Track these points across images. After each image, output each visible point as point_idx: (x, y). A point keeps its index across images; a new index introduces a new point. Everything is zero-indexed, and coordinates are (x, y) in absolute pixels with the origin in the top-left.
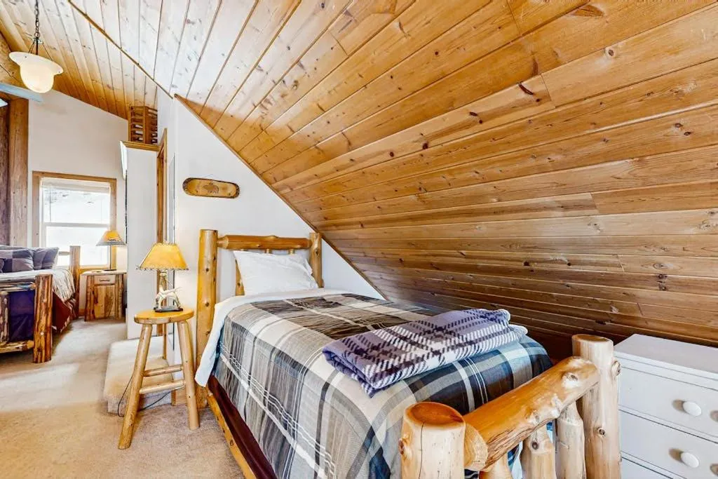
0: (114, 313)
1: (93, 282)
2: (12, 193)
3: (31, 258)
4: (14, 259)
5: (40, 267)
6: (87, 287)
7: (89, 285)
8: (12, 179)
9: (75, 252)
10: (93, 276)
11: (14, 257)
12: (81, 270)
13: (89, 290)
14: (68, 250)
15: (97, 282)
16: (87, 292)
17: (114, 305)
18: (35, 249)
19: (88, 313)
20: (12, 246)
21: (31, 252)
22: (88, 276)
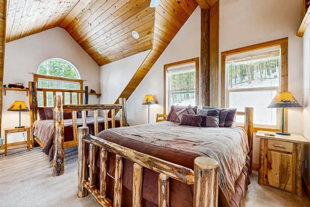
0: (291, 186)
1: (266, 145)
2: (211, 71)
3: (218, 117)
4: (207, 117)
5: (223, 124)
6: (261, 150)
7: (263, 148)
8: (211, 61)
9: (248, 112)
10: (266, 140)
11: (208, 115)
12: (254, 128)
13: (263, 153)
14: (244, 111)
15: (270, 146)
16: (261, 155)
17: (291, 178)
18: (221, 109)
19: (262, 177)
20: (211, 107)
21: (218, 112)
22: (261, 139)
